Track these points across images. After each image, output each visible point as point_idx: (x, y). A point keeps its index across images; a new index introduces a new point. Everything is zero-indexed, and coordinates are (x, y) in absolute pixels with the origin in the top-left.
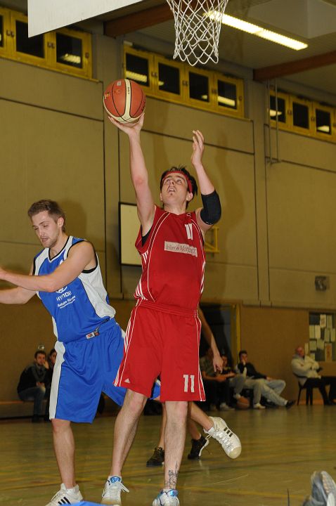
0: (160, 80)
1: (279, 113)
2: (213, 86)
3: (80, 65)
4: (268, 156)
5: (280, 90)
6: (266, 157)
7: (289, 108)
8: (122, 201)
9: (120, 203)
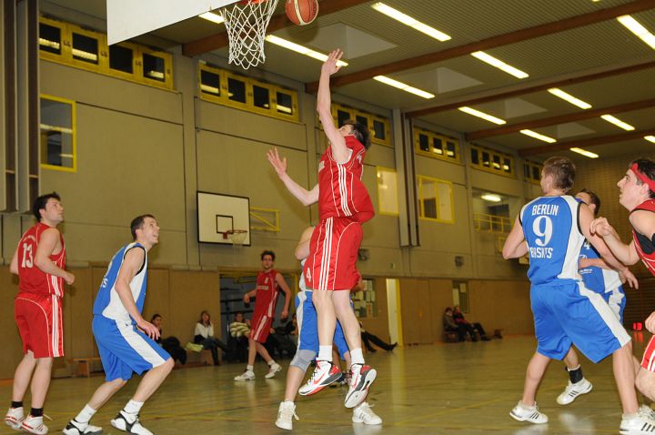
0: (230, 91)
2: (273, 96)
3: (163, 80)
6: (317, 154)
8: (200, 190)
9: (198, 192)
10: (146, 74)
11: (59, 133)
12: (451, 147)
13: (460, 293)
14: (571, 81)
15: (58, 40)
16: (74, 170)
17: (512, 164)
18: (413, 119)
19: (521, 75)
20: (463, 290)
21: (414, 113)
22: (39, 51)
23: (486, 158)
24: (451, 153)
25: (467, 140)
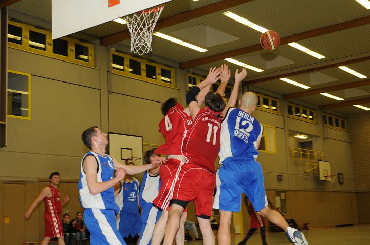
0: (131, 68)
2: (158, 71)
3: (87, 60)
5: (193, 74)
7: (198, 82)
8: (110, 132)
10: (77, 57)
11: (20, 94)
12: (274, 104)
13: (281, 199)
14: (353, 61)
15: (20, 36)
16: (29, 119)
17: (315, 115)
18: (249, 86)
19: (320, 57)
20: (283, 198)
22: (7, 42)
23: (297, 111)
24: (275, 108)
25: (285, 99)
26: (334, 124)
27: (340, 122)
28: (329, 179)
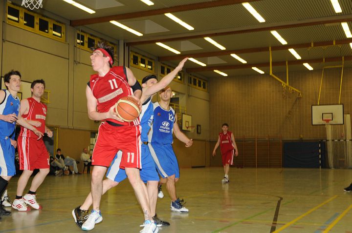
0: (25, 20)
1: (81, 42)
2: (50, 26)
4: (75, 60)
5: (82, 31)
6: (74, 61)
7: (86, 39)
8: (2, 75)
9: (1, 77)
12: (150, 64)
14: (216, 34)
17: (182, 76)
18: (130, 47)
19: (190, 28)
21: (131, 43)
23: (168, 71)
24: (150, 67)
25: (159, 61)
26: (197, 85)
27: (202, 83)
28: (190, 129)
